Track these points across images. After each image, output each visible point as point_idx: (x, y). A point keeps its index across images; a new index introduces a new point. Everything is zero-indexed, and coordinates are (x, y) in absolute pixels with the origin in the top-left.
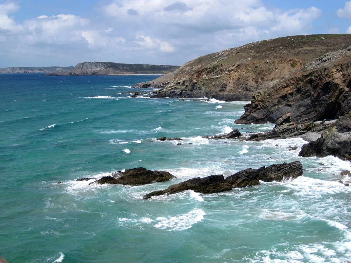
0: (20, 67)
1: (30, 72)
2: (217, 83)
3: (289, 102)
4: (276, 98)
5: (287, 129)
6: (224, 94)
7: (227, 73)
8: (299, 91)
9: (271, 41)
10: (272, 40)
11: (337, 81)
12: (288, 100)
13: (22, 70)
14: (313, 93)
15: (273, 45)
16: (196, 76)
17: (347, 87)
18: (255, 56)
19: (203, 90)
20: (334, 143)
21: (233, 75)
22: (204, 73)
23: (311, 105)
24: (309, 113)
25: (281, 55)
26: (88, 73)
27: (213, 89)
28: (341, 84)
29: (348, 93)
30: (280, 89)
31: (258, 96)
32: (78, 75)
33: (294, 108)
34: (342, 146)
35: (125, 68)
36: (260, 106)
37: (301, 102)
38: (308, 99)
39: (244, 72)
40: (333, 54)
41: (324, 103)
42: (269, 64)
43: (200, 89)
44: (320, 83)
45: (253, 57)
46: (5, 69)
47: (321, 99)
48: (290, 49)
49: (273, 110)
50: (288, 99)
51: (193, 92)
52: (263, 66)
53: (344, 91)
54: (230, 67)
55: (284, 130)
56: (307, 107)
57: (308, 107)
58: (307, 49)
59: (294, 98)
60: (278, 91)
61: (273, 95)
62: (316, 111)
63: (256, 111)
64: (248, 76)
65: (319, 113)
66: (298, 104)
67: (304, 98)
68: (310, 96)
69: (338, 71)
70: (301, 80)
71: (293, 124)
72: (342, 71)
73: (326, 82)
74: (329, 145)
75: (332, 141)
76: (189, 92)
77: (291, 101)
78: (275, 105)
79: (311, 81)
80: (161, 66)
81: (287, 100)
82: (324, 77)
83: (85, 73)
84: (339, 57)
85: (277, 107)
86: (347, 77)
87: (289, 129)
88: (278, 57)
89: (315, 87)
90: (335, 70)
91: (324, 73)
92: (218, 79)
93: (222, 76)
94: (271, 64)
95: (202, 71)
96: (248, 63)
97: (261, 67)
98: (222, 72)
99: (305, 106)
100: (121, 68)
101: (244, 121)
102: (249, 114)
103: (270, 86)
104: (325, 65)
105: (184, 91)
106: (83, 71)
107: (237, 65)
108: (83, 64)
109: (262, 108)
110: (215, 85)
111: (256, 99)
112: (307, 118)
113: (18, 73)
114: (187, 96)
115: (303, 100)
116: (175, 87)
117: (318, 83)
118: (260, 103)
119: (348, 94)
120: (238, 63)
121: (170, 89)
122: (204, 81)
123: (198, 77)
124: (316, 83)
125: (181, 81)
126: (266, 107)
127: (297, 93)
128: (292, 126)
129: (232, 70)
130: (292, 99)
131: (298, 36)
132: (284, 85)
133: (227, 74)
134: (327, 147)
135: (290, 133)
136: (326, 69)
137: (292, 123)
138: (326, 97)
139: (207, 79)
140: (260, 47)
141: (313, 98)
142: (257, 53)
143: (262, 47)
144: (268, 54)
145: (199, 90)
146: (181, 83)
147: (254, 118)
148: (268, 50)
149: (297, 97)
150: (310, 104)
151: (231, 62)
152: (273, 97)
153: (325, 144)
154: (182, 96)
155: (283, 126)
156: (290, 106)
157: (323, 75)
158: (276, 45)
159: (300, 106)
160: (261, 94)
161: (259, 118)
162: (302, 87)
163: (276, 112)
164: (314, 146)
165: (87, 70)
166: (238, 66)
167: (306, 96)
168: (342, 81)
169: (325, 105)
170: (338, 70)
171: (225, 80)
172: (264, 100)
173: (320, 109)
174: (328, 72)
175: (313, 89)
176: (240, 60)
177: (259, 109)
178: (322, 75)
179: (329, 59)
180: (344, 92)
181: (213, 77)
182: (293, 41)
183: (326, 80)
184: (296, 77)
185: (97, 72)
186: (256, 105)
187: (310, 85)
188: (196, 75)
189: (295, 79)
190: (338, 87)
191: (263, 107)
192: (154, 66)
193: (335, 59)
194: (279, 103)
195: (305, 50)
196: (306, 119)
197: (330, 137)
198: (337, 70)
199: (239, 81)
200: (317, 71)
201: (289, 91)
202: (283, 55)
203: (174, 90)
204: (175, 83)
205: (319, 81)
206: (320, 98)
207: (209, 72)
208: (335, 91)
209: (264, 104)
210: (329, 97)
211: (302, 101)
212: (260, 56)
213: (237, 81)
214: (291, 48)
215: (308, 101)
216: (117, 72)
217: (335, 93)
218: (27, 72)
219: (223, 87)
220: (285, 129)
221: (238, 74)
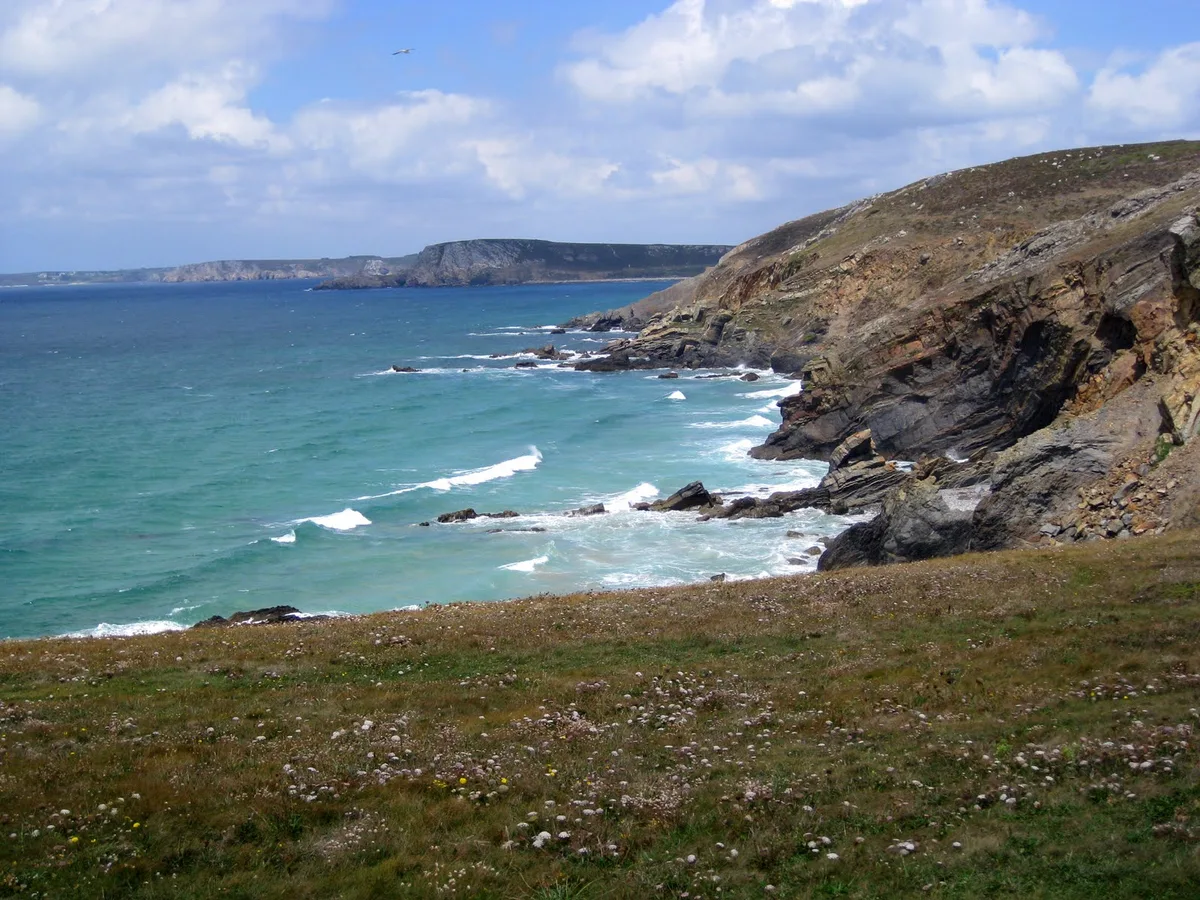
0: (244, 262)
1: (279, 274)
2: (797, 315)
3: (921, 387)
4: (876, 377)
5: (859, 479)
6: (809, 354)
7: (829, 281)
8: (951, 351)
9: (984, 170)
10: (986, 167)
11: (1066, 319)
12: (917, 383)
13: (252, 269)
14: (995, 357)
15: (988, 183)
16: (741, 294)
17: (1100, 335)
18: (922, 223)
19: (751, 342)
20: (923, 528)
21: (848, 290)
22: (762, 284)
23: (992, 396)
24: (987, 422)
25: (1009, 217)
26: (460, 277)
27: (783, 336)
28: (1079, 328)
29: (1101, 358)
30: (890, 348)
31: (822, 369)
32: (425, 283)
33: (937, 407)
34: (949, 537)
35: (582, 257)
36: (828, 401)
37: (958, 387)
38: (984, 376)
39: (885, 280)
40: (1065, 230)
41: (1029, 388)
42: (963, 250)
43: (740, 336)
44: (1014, 325)
45: (914, 226)
46: (196, 267)
47: (1021, 375)
48: (1039, 196)
49: (866, 416)
50: (916, 379)
51: (719, 350)
52: (944, 258)
53: (1088, 350)
54: (838, 263)
55: (852, 483)
56: (978, 404)
57: (983, 402)
58: (1096, 195)
59: (936, 374)
60: (884, 354)
61: (869, 367)
62: (1009, 416)
63: (816, 419)
64: (895, 292)
65: (1018, 422)
66: (948, 394)
67: (969, 373)
68: (986, 369)
69: (1072, 286)
70: (956, 316)
71: (882, 464)
72: (1082, 286)
73: (1031, 320)
74: (905, 535)
75: (918, 521)
76: (705, 349)
77: (927, 385)
78: (874, 399)
79: (988, 320)
80: (704, 247)
81: (912, 380)
82: (1026, 307)
83: (447, 276)
84: (1080, 240)
85: (880, 404)
86: (1099, 306)
87: (868, 481)
88: (998, 226)
89: (1002, 339)
90: (1061, 282)
91: (1028, 292)
92: (801, 305)
93: (815, 293)
94: (971, 250)
95: (757, 276)
96: (898, 248)
97: (937, 259)
98: (814, 278)
99: (971, 400)
100: (570, 259)
101: (779, 451)
102: (794, 427)
103: (860, 337)
104: (1033, 265)
105: (688, 346)
106: (442, 273)
107: (861, 255)
108: (442, 248)
109: (834, 408)
110: (789, 322)
111: (816, 380)
112: (980, 440)
113: (239, 279)
114: (696, 361)
115: (965, 382)
116: (673, 330)
117: (1009, 326)
118: (828, 392)
119: (1102, 360)
120: (865, 250)
121: (657, 336)
122: (757, 310)
123: (744, 296)
124: (1004, 324)
125: (694, 311)
126: (846, 405)
127: (947, 359)
128: (878, 471)
129: (846, 272)
130: (929, 379)
131: (1075, 152)
132: (905, 332)
133: (829, 286)
134: (899, 541)
135: (872, 492)
136: (1031, 279)
137: (876, 460)
138: (1036, 370)
139: (764, 303)
140: (944, 191)
141: (997, 373)
142: (929, 214)
143: (948, 194)
144: (964, 217)
145: (738, 339)
146: (692, 317)
147: (809, 440)
148: (969, 203)
149: (947, 371)
150: (987, 393)
151: (843, 246)
152: (866, 372)
153: (891, 531)
154: (681, 363)
155: (849, 469)
156: (923, 400)
157: (1024, 300)
158: (998, 183)
159: (956, 400)
160: (829, 364)
161: (825, 440)
162: (958, 339)
163: (878, 420)
164: (860, 538)
165: (456, 269)
166: (867, 259)
167: (974, 368)
168: (1084, 319)
169: (1033, 397)
170: (1072, 283)
171: (821, 306)
172: (838, 382)
173: (1019, 409)
174: (1040, 291)
175: (996, 345)
176: (873, 237)
177: (824, 412)
178: (1020, 297)
179: (1049, 246)
180: (1090, 354)
181: (787, 296)
182: (1055, 168)
183: (1032, 317)
184: (940, 308)
185: (488, 275)
186: (814, 399)
187: (988, 333)
188: (737, 292)
189: (938, 314)
190: (1070, 337)
191: (837, 407)
192: (680, 248)
193: (1067, 246)
194: (886, 391)
195: (1088, 202)
196: (974, 441)
197: (911, 509)
198: (1068, 281)
199: (867, 308)
200: (1007, 285)
201: (919, 352)
202: (1014, 217)
203: (668, 342)
204: (673, 318)
205: (1010, 320)
206: (1018, 373)
207: (777, 280)
208: (1061, 352)
209: (838, 397)
210: (1046, 371)
211: (963, 385)
212: (939, 225)
213: (861, 308)
214: (1045, 194)
215: (981, 384)
216: (557, 271)
217: (1062, 357)
218: (268, 278)
219: (814, 331)
220: (853, 479)
221: (865, 285)
